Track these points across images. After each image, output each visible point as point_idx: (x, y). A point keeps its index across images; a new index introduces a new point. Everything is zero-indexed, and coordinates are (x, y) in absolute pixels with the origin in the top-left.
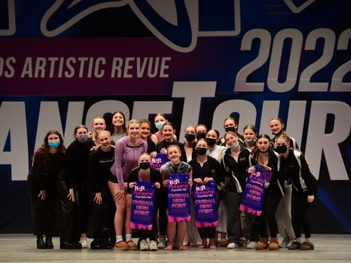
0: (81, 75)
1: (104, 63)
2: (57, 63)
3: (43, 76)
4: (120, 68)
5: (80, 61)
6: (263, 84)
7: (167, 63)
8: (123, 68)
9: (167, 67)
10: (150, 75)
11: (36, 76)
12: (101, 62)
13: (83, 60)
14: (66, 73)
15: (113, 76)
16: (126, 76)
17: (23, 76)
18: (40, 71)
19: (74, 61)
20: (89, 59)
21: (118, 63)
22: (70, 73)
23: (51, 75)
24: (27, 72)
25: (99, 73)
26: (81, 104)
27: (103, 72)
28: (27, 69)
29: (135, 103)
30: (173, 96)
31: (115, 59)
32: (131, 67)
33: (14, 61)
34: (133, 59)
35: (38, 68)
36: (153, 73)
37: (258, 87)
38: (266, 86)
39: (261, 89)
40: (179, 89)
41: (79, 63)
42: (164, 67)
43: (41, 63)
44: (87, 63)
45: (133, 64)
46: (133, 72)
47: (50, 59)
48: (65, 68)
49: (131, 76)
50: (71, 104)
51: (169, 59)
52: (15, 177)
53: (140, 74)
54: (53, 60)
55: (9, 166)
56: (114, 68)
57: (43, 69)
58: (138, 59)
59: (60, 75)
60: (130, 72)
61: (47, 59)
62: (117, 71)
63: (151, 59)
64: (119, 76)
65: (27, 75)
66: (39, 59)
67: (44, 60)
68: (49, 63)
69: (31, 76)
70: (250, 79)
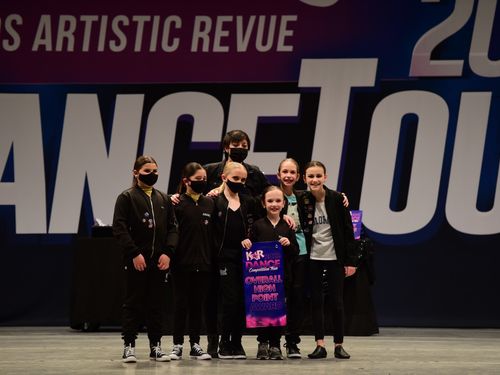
0: (138, 48)
1: (178, 25)
2: (96, 26)
3: (71, 48)
4: (207, 34)
5: (136, 23)
6: (461, 62)
7: (290, 25)
8: (212, 35)
9: (290, 33)
10: (260, 47)
11: (59, 48)
12: (173, 24)
13: (141, 20)
14: (112, 44)
15: (194, 48)
16: (217, 48)
17: (35, 48)
18: (66, 40)
19: (126, 22)
20: (152, 19)
21: (203, 26)
22: (118, 43)
23: (86, 48)
24: (42, 41)
25: (170, 43)
26: (138, 99)
27: (176, 41)
28: (43, 37)
29: (234, 97)
30: (300, 86)
31: (198, 19)
32: (226, 34)
33: (19, 20)
34: (229, 19)
35: (61, 34)
36: (264, 43)
37: (452, 67)
38: (466, 67)
39: (458, 72)
40: (311, 72)
41: (134, 25)
42: (284, 33)
43: (67, 26)
44: (148, 26)
45: (230, 27)
46: (230, 41)
47: (83, 18)
48: (110, 35)
49: (226, 49)
50: (120, 98)
51: (294, 18)
52: (21, 228)
53: (242, 46)
54: (89, 20)
55: (12, 208)
56: (197, 34)
57: (70, 35)
58: (240, 19)
59: (101, 48)
60: (224, 42)
61: (78, 19)
62: (201, 41)
63: (262, 19)
64: (206, 49)
65: (42, 47)
66: (63, 19)
67: (72, 20)
68: (81, 26)
69: (49, 48)
70: (439, 53)
